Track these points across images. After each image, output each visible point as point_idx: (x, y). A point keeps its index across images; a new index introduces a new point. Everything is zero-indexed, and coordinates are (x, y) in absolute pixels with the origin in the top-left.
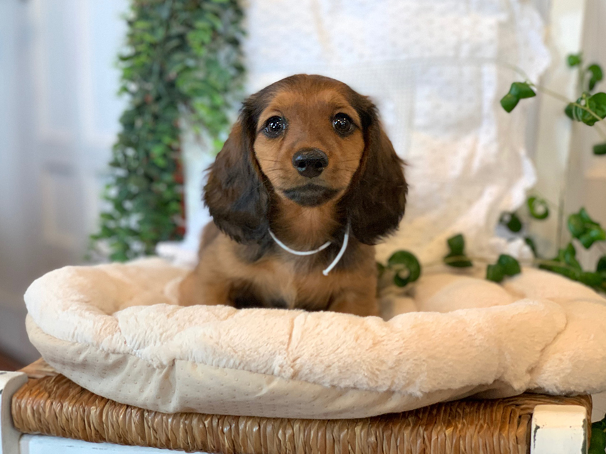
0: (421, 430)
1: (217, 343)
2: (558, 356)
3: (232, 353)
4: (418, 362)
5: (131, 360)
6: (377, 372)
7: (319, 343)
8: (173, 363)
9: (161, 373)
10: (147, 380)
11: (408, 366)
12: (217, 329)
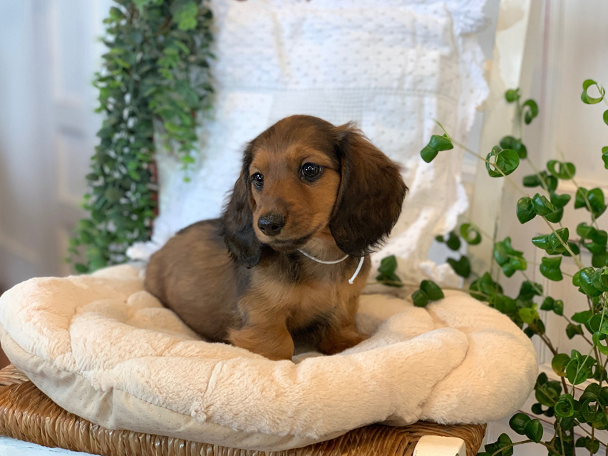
1: (147, 382)
2: (447, 392)
3: (158, 394)
4: (314, 411)
5: (78, 379)
6: (278, 421)
7: (230, 392)
8: (111, 390)
9: (101, 395)
10: (90, 398)
12: (149, 368)
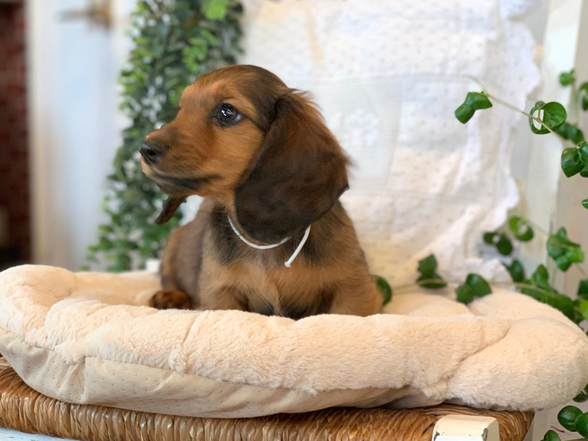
0: (326, 432)
1: (120, 339)
3: (132, 348)
4: (311, 359)
5: (50, 355)
6: (268, 368)
7: (214, 338)
8: (83, 360)
9: (72, 369)
10: (63, 375)
11: (299, 363)
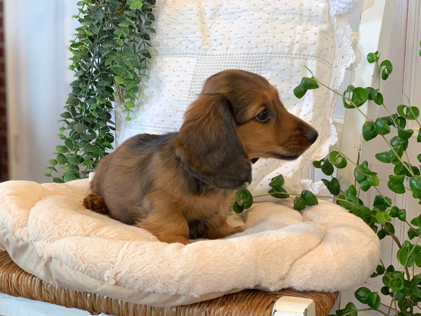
1: (75, 255)
3: (82, 263)
4: (195, 277)
7: (133, 263)
8: (50, 259)
11: (189, 280)
12: (77, 245)
